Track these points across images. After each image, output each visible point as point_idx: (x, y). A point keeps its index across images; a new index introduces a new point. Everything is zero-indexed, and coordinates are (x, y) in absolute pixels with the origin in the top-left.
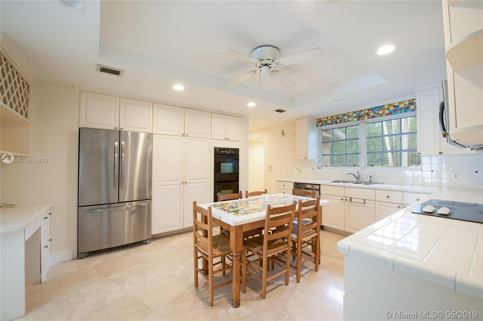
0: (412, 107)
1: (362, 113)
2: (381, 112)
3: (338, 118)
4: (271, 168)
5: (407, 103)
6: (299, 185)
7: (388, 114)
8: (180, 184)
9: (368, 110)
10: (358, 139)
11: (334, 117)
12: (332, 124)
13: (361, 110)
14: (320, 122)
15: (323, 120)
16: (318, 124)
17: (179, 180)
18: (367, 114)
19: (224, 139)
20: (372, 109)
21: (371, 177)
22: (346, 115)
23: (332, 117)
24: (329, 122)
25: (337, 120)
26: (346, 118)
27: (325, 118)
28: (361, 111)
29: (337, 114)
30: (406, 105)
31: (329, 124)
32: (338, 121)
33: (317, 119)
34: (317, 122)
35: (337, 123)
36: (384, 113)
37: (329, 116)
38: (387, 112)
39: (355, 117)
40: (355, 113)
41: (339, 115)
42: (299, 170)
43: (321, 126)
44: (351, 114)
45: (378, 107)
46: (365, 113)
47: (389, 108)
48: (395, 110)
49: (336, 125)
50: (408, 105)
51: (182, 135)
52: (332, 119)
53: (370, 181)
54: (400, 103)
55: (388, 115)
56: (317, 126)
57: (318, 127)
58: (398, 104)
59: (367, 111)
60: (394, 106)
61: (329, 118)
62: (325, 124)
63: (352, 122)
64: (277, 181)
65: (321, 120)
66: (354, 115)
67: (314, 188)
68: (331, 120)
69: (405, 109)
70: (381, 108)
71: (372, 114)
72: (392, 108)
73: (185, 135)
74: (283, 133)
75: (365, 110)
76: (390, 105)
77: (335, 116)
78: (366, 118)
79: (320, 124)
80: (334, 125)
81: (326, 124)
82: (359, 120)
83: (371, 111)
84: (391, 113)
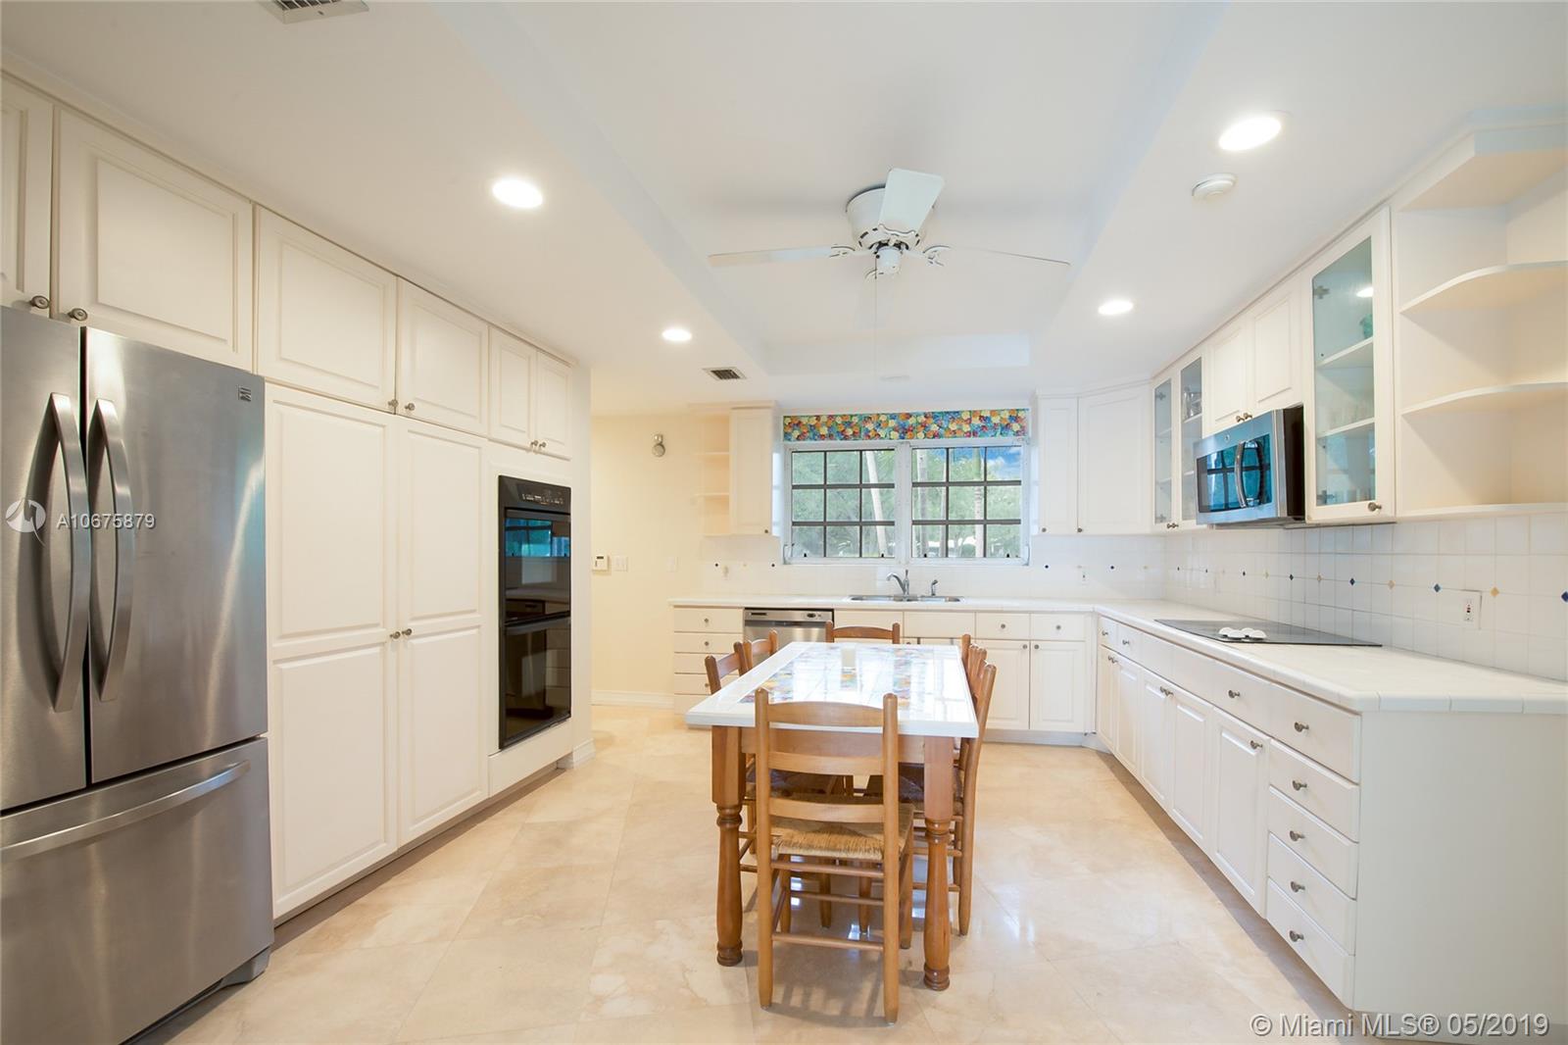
0: (1016, 427)
1: (912, 421)
2: (953, 427)
3: (849, 424)
4: (609, 564)
5: (1006, 415)
6: (764, 614)
7: (968, 434)
8: (383, 644)
9: (926, 417)
10: (892, 486)
11: (839, 420)
12: (831, 439)
13: (907, 414)
14: (796, 428)
15: (804, 421)
16: (790, 431)
17: (376, 625)
18: (924, 426)
19: (528, 445)
20: (934, 416)
21: (935, 583)
22: (870, 418)
23: (831, 417)
24: (824, 431)
25: (847, 428)
26: (870, 426)
27: (811, 417)
28: (909, 416)
29: (846, 413)
30: (1005, 420)
31: (822, 437)
32: (850, 432)
33: (785, 417)
34: (785, 424)
35: (846, 438)
36: (960, 429)
37: (825, 413)
38: (966, 428)
39: (895, 429)
40: (893, 417)
41: (852, 416)
42: (726, 570)
43: (798, 439)
44: (883, 418)
45: (948, 413)
46: (918, 423)
47: (970, 419)
48: (984, 427)
49: (843, 442)
50: (1009, 421)
51: (387, 408)
52: (830, 423)
53: (933, 594)
54: (993, 412)
55: (969, 436)
56: (785, 436)
57: (789, 440)
58: (988, 415)
59: (922, 419)
60: (981, 417)
61: (824, 419)
62: (811, 435)
63: (886, 441)
64: (676, 606)
65: (800, 422)
66: (892, 423)
67: (816, 619)
68: (829, 428)
69: (1003, 429)
70: (954, 415)
71: (934, 428)
72: (976, 421)
73: (401, 409)
74: (661, 444)
75: (918, 415)
76: (973, 413)
77: (843, 416)
78: (921, 435)
79: (796, 433)
80: (838, 443)
81: (815, 435)
82: (903, 438)
83: (932, 421)
84: (975, 434)
